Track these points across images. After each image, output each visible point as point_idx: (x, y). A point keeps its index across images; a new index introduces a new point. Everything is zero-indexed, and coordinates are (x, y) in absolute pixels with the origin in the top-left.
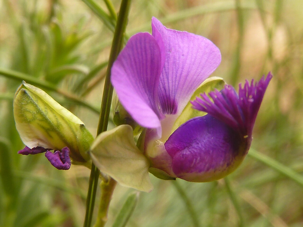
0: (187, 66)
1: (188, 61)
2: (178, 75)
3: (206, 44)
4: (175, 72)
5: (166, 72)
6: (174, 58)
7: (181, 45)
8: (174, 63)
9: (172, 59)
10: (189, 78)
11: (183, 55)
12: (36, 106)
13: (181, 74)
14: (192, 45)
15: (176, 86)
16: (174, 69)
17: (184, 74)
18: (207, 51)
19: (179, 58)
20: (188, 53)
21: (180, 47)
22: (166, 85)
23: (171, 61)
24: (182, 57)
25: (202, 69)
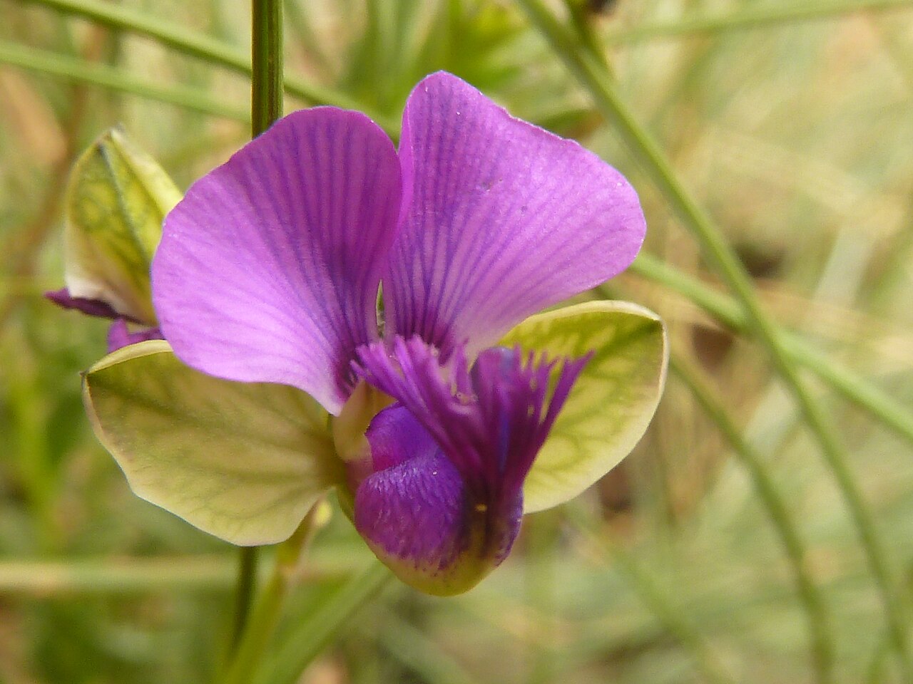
0: (517, 243)
1: (528, 232)
2: (484, 261)
3: (612, 198)
4: (478, 249)
5: (449, 242)
6: (494, 210)
7: (537, 177)
8: (487, 223)
9: (485, 207)
10: (509, 282)
11: (524, 209)
12: (117, 195)
13: (492, 262)
14: (567, 187)
15: (468, 291)
16: (480, 242)
17: (502, 263)
18: (602, 219)
19: (509, 213)
20: (542, 207)
21: (526, 182)
22: (438, 276)
23: (479, 215)
24: (518, 212)
25: (561, 267)
